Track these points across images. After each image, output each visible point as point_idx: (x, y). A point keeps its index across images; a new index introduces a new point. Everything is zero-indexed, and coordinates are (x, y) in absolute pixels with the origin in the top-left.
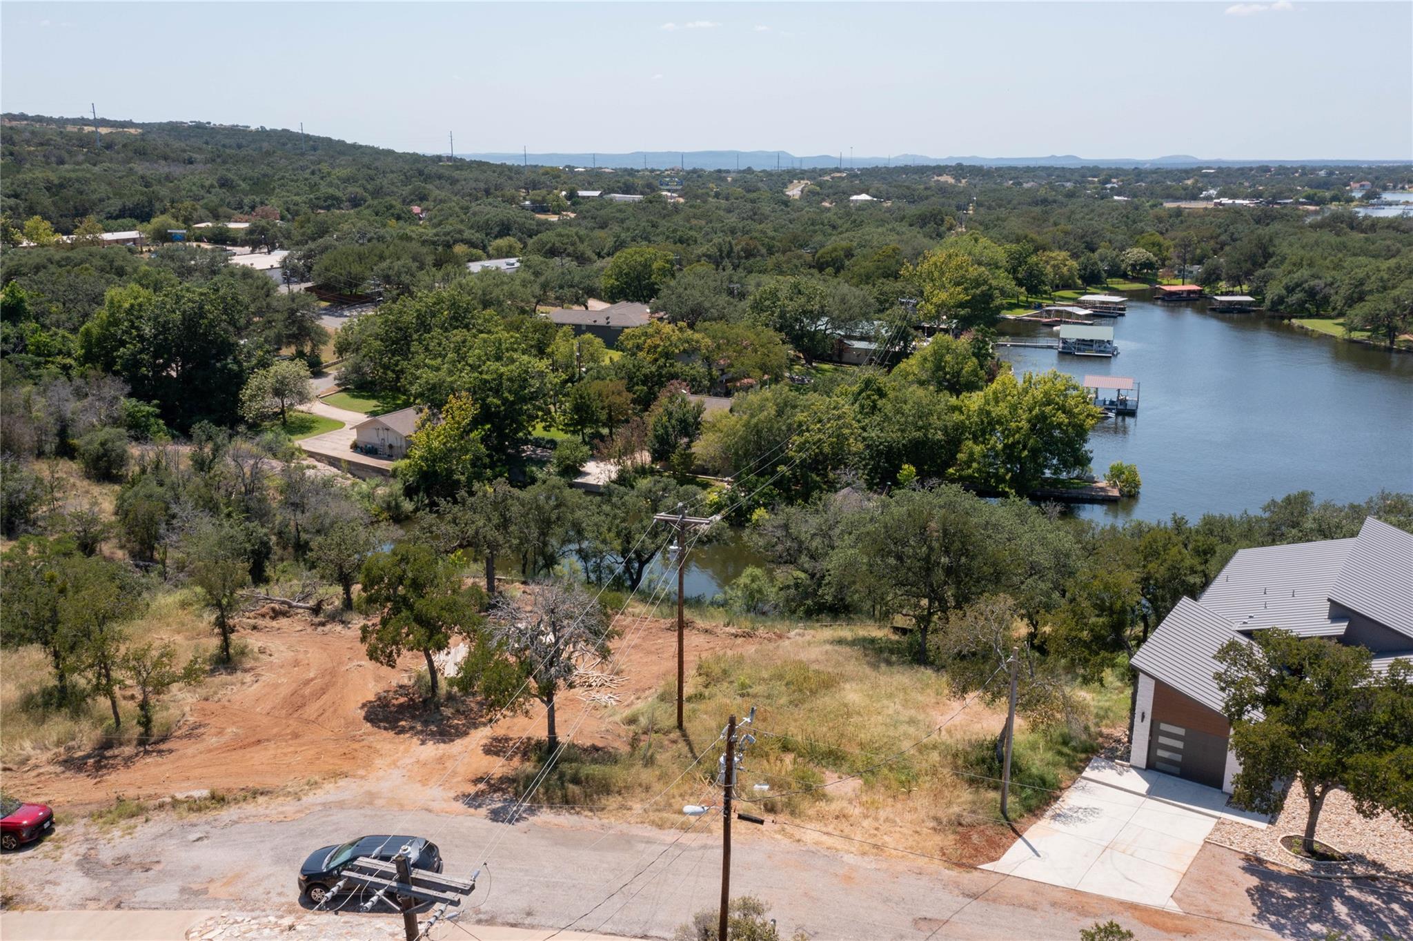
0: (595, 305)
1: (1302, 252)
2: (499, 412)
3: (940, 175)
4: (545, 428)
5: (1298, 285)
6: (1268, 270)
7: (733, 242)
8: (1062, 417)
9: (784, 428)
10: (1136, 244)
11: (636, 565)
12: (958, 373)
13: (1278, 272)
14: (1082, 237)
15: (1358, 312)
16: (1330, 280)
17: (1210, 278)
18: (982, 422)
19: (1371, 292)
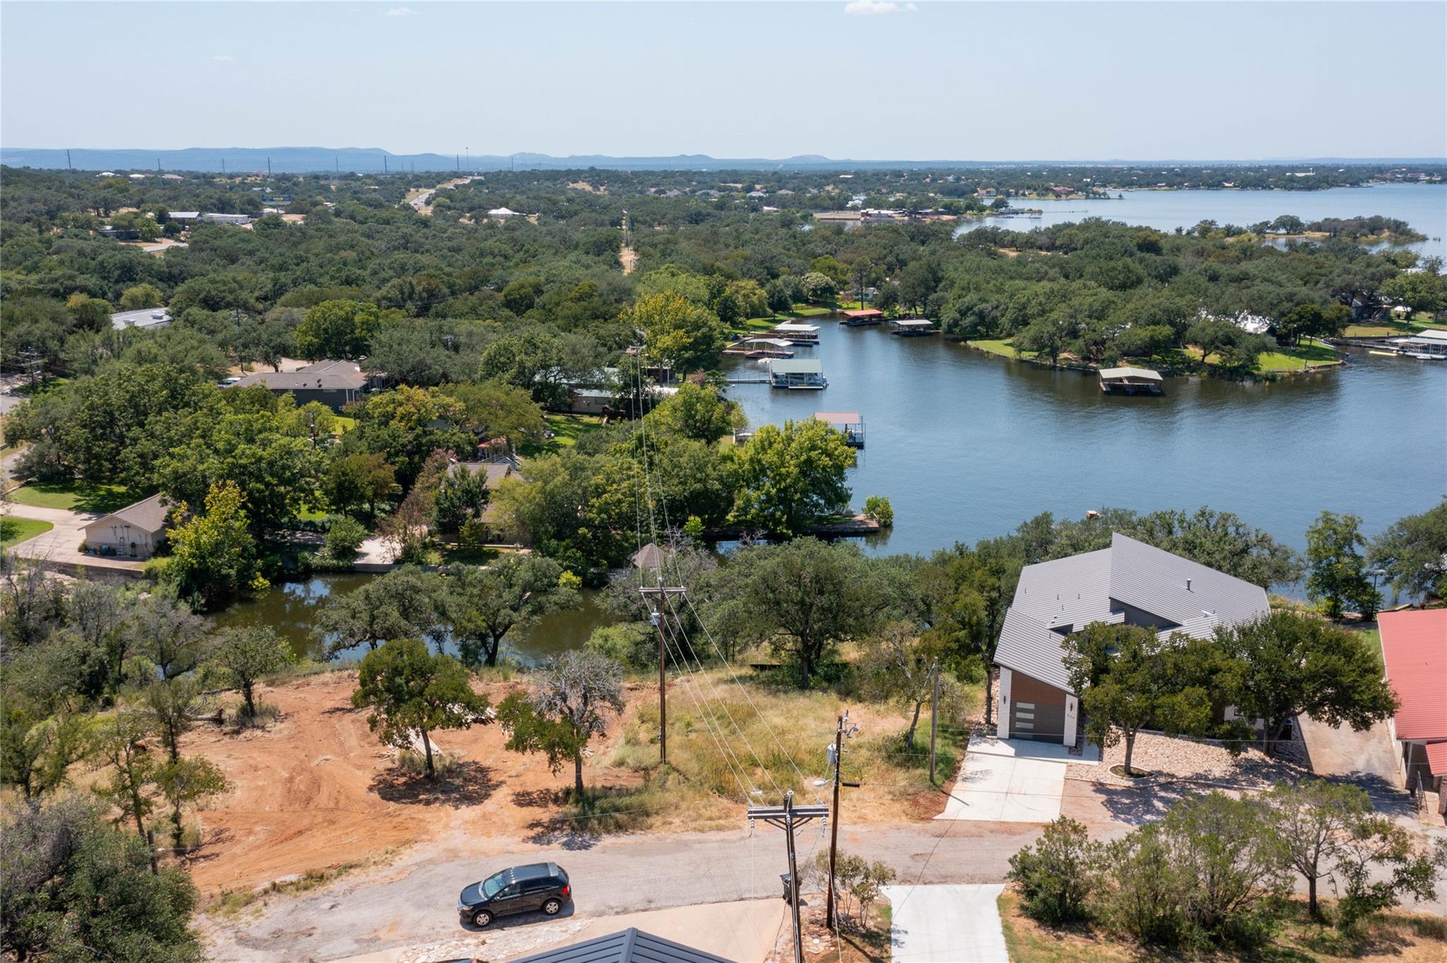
0: (287, 365)
1: (967, 277)
2: (264, 497)
3: (576, 182)
4: (310, 510)
5: (969, 309)
6: (940, 294)
7: (414, 282)
8: (826, 460)
9: (580, 491)
10: (813, 268)
11: (491, 640)
12: (709, 421)
13: (949, 295)
14: (762, 262)
15: (1027, 334)
16: (995, 303)
17: (888, 301)
18: (755, 470)
19: (1033, 316)
